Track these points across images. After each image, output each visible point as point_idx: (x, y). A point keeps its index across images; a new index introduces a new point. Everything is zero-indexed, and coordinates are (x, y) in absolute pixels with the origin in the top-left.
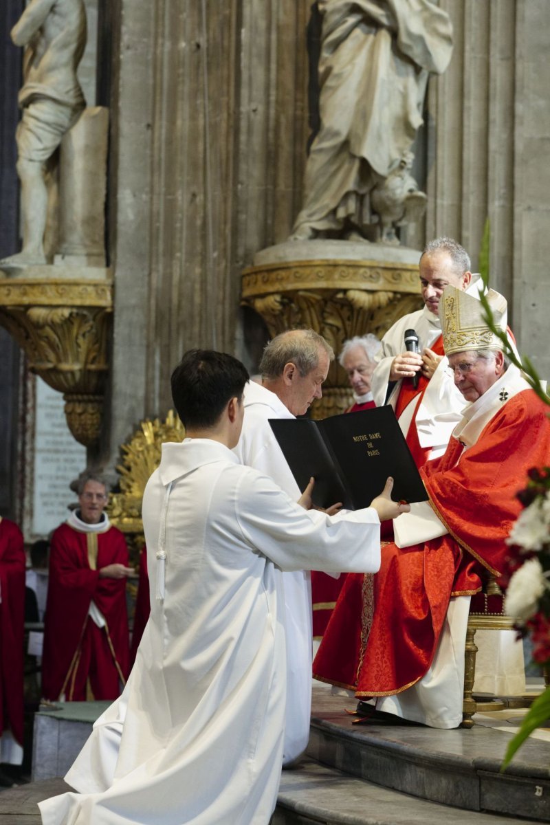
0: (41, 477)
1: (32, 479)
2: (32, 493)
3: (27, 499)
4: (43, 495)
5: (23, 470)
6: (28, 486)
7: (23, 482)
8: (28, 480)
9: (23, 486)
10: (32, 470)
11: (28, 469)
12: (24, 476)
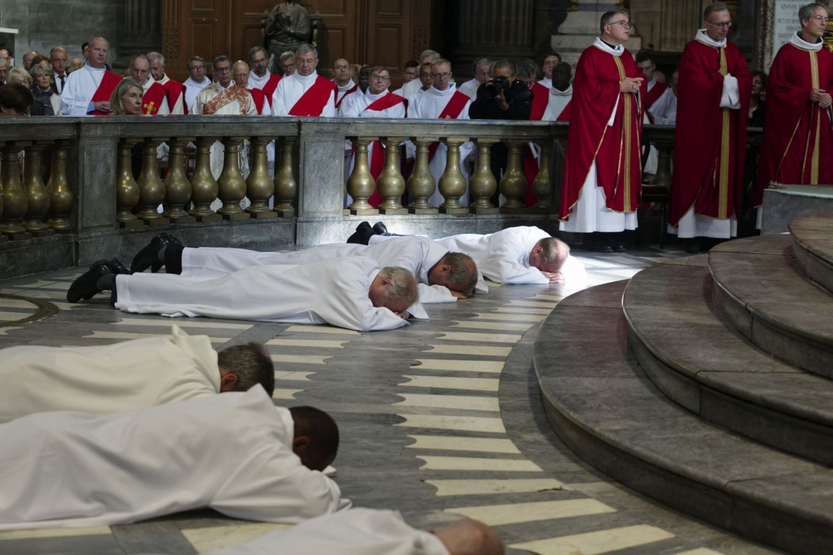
0: (780, 21)
1: (773, 22)
2: (772, 33)
3: (768, 39)
4: (781, 36)
5: (765, 14)
6: (769, 28)
7: (765, 25)
8: (769, 23)
9: (765, 29)
10: (773, 15)
11: (769, 14)
12: (766, 20)
